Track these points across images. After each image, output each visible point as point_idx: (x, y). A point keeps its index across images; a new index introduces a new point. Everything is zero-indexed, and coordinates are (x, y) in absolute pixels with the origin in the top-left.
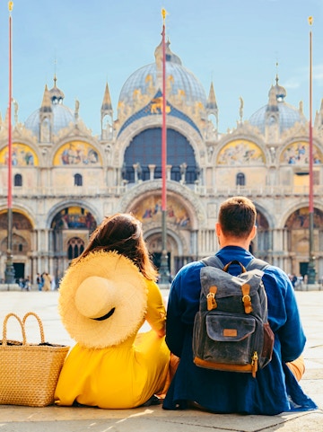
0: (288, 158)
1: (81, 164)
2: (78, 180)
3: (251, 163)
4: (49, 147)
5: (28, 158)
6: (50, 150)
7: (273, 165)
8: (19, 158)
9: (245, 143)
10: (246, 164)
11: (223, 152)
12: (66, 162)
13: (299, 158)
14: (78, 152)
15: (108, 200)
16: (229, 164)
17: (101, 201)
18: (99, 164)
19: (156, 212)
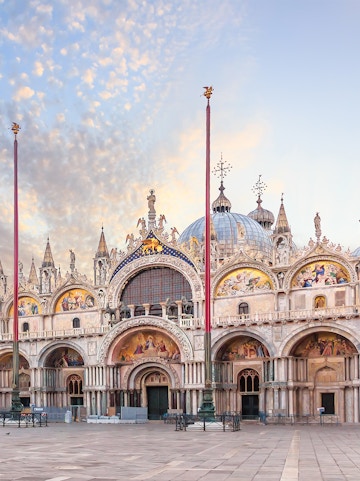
0: (302, 281)
1: (79, 309)
2: (76, 323)
3: (256, 292)
4: (49, 296)
5: (34, 307)
6: (50, 299)
7: (281, 290)
8: (27, 308)
9: (248, 271)
10: (250, 293)
11: (222, 283)
12: (66, 309)
13: (317, 280)
14: (77, 299)
15: (92, 339)
16: (229, 295)
17: (85, 341)
18: (95, 308)
19: (147, 347)
